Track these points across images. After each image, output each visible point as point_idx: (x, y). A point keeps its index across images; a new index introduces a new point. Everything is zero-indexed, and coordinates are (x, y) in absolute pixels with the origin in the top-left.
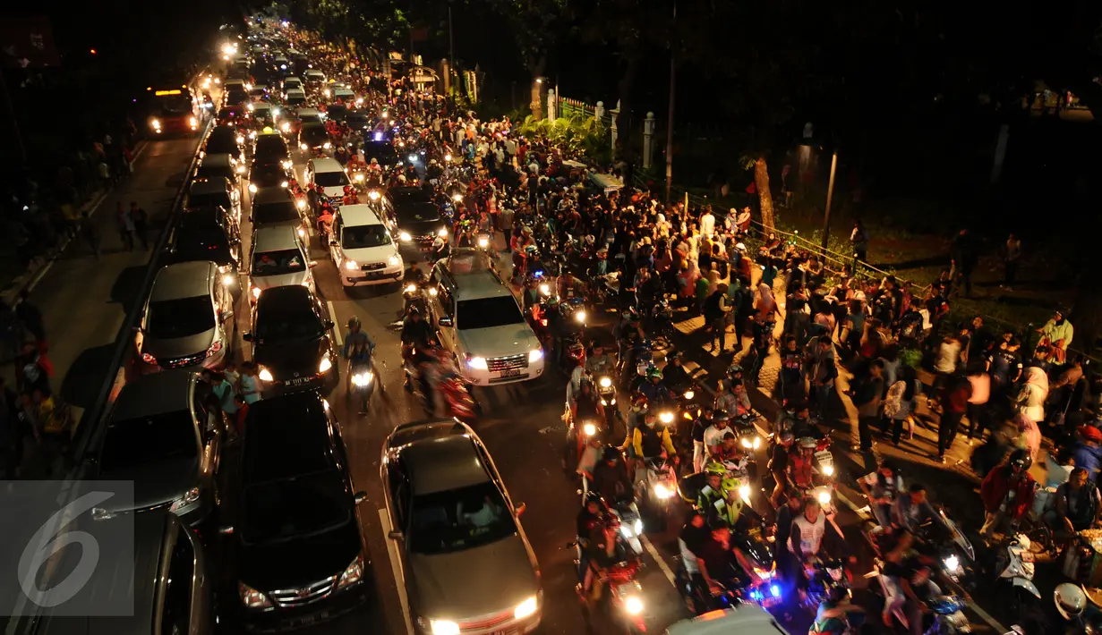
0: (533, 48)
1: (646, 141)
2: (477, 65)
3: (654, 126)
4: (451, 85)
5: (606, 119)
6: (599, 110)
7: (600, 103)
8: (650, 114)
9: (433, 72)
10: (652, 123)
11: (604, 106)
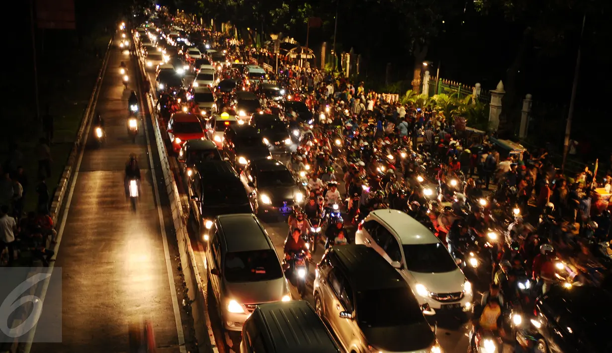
0: (421, 39)
1: (524, 117)
2: (352, 48)
3: (531, 105)
4: (326, 62)
5: (484, 98)
6: (476, 91)
7: (478, 85)
8: (529, 96)
9: (311, 51)
10: (529, 102)
11: (481, 87)
